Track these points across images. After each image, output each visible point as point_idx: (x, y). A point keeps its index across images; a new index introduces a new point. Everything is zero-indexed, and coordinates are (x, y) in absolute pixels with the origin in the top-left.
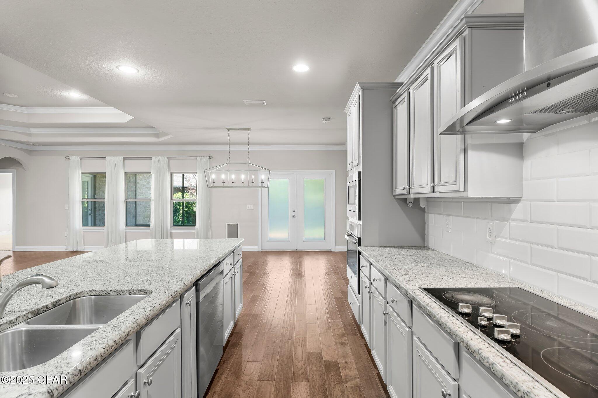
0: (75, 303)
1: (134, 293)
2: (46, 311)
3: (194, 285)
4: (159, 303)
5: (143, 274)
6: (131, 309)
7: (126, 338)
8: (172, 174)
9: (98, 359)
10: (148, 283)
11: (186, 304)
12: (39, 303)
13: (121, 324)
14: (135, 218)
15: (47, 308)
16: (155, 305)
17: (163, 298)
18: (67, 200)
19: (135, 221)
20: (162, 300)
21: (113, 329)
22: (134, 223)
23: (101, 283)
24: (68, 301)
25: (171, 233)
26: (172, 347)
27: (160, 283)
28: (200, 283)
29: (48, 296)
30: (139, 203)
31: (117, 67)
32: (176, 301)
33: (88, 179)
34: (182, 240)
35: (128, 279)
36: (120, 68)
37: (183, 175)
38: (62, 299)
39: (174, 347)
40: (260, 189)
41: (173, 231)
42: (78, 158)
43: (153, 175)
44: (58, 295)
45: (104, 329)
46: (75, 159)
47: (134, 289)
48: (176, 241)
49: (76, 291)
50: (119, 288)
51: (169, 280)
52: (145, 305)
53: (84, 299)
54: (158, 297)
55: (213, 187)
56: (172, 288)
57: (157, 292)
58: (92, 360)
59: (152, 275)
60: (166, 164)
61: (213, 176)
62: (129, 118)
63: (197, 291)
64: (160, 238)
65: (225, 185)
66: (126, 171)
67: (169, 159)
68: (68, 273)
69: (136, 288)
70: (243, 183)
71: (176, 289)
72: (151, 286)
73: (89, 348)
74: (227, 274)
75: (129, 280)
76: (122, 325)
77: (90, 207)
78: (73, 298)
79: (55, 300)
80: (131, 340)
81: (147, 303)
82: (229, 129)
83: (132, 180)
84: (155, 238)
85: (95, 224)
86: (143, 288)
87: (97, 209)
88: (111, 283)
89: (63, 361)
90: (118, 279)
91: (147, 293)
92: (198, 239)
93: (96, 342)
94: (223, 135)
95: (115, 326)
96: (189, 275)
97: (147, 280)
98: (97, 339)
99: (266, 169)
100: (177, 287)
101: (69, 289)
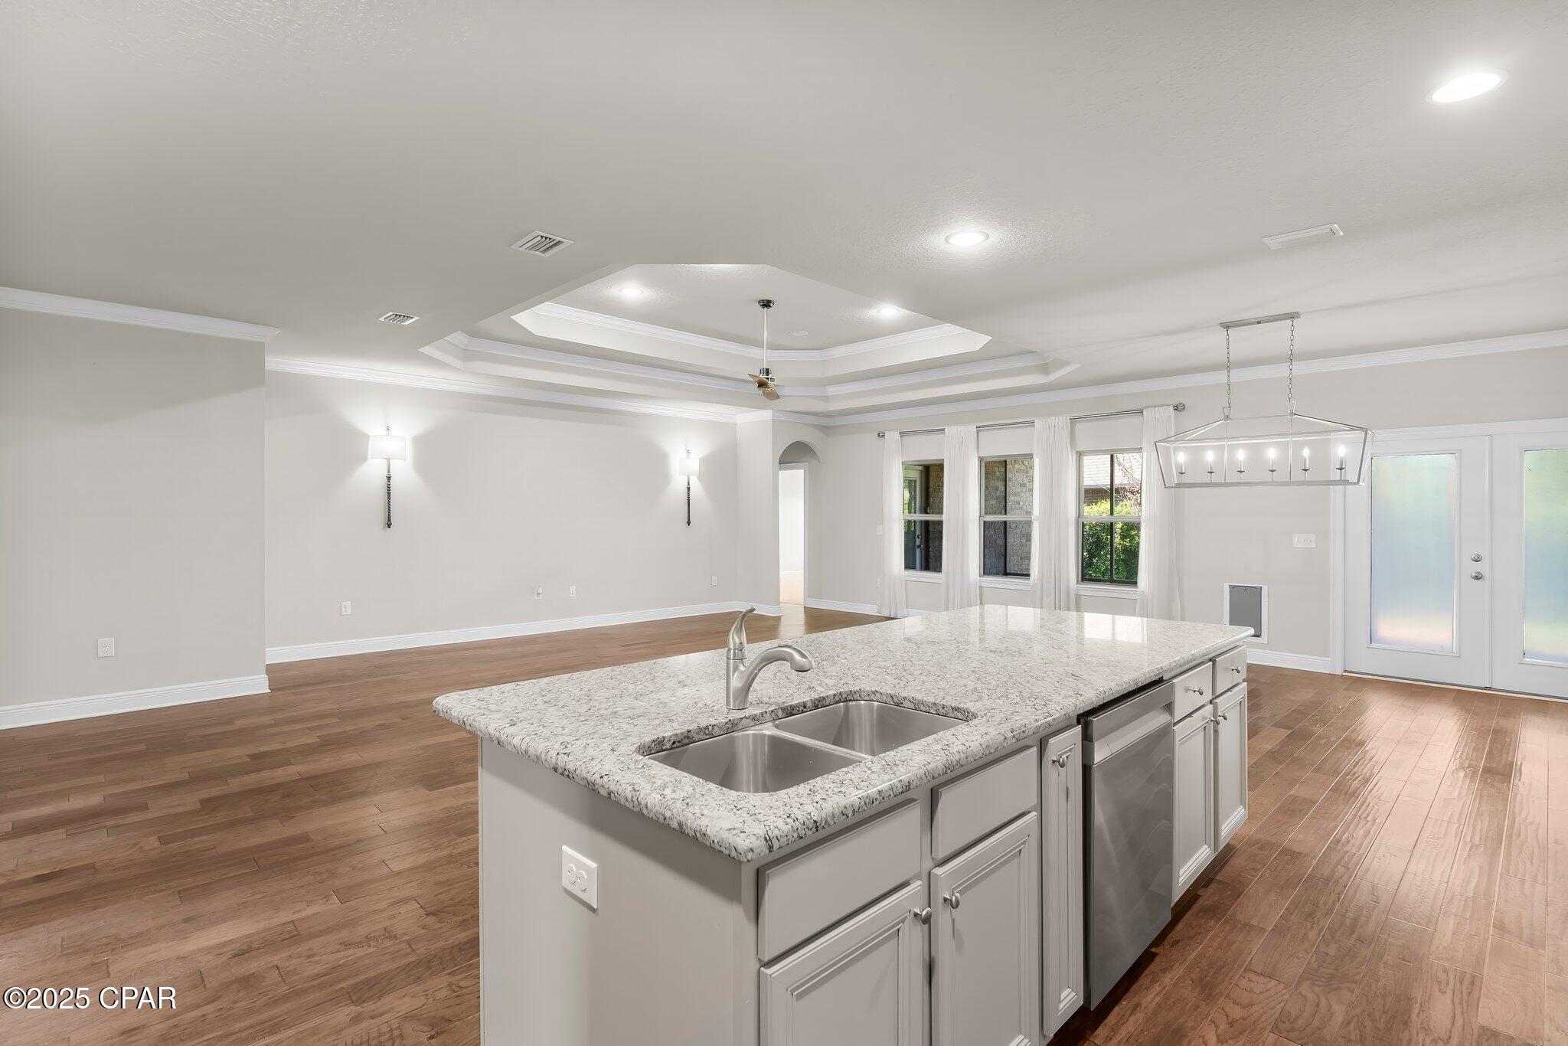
0: (847, 708)
1: (943, 711)
2: (803, 712)
3: (1078, 723)
4: (980, 741)
5: (972, 677)
6: (924, 741)
7: (903, 792)
8: (1080, 455)
9: (847, 813)
10: (975, 696)
11: (1054, 762)
12: (795, 695)
13: (898, 763)
14: (1003, 558)
15: (805, 707)
16: (971, 744)
17: (993, 732)
18: (879, 515)
19: (1003, 564)
20: (988, 737)
21: (883, 768)
22: (1002, 569)
23: (893, 681)
24: (837, 702)
25: (1078, 597)
26: (1015, 848)
27: (998, 701)
28: (1096, 720)
29: (810, 688)
30: (1013, 526)
31: (946, 240)
32: (1027, 747)
33: (915, 475)
34: (1108, 617)
35: (940, 683)
36: (951, 240)
37: (1112, 457)
38: (827, 697)
39: (1020, 851)
40: (1341, 488)
41: (1082, 593)
42: (897, 434)
43: (1037, 461)
44: (825, 686)
45: (869, 764)
46: (892, 436)
47: (945, 704)
48: (1088, 617)
49: (851, 688)
50: (919, 696)
51: (1017, 700)
52: (952, 739)
53: (861, 705)
54: (983, 730)
55: (1179, 486)
56: (1017, 718)
57: (985, 718)
58: (837, 812)
59: (989, 683)
60: (1066, 433)
61: (1181, 457)
62: (985, 339)
63: (1087, 738)
64: (1053, 608)
65: (1215, 479)
66: (982, 454)
67: (1073, 421)
68: (850, 653)
69: (950, 702)
70: (1272, 471)
71: (1026, 721)
72: (979, 705)
73: (837, 790)
74: (1190, 715)
75: (942, 684)
76: (900, 767)
77: (918, 533)
78: (846, 698)
79: (816, 697)
80: (915, 800)
81: (959, 737)
82: (1227, 326)
83: (998, 473)
84: (1041, 607)
85: (926, 567)
86: (961, 706)
87: (931, 536)
88: (911, 683)
89: (796, 799)
90: (923, 678)
91: (967, 716)
92: (1145, 619)
93: (851, 783)
94: (1212, 344)
95: (889, 765)
96: (1066, 697)
97: (975, 690)
98: (853, 778)
99: (1354, 428)
100: (1030, 718)
101: (842, 682)
